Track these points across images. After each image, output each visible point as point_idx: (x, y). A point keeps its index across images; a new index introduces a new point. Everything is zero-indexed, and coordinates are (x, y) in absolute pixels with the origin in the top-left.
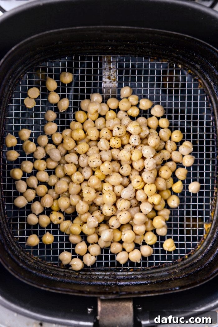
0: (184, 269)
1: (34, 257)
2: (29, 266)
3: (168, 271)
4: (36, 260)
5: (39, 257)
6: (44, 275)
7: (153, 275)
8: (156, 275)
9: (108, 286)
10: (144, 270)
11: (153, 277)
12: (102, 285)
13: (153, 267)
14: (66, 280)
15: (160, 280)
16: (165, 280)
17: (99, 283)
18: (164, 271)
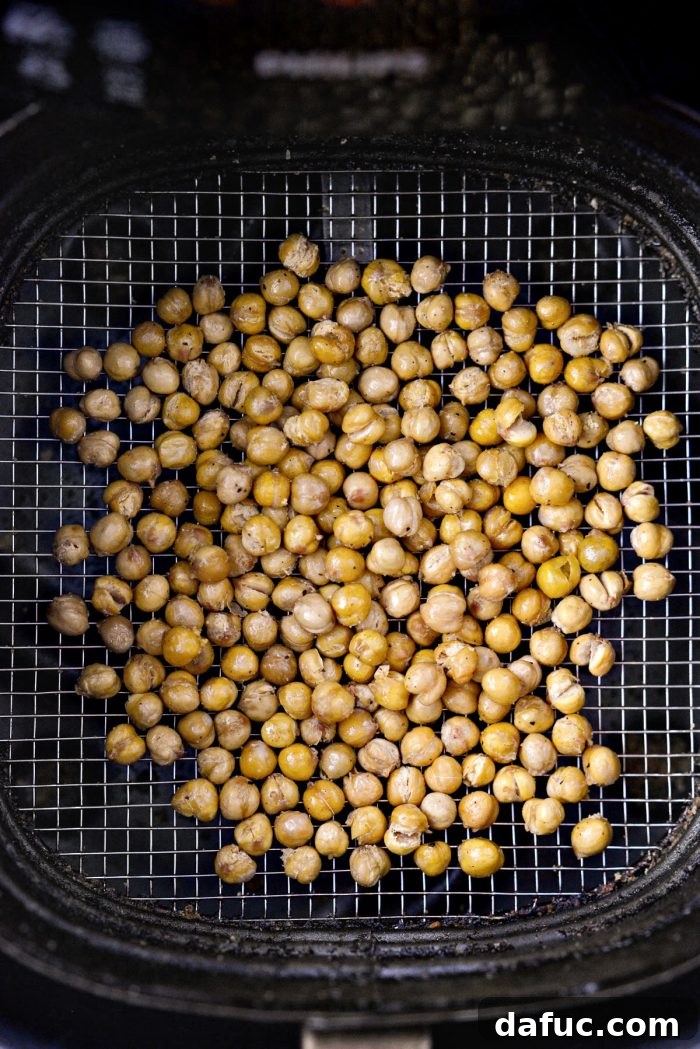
0: (621, 920)
1: (89, 881)
2: (65, 913)
3: (561, 929)
4: (94, 892)
5: (105, 879)
6: (114, 945)
7: (508, 942)
8: (519, 942)
9: (343, 981)
10: (478, 926)
11: (511, 948)
12: (324, 979)
13: (512, 913)
14: (193, 961)
15: (530, 958)
16: (551, 961)
17: (311, 970)
18: (551, 927)
